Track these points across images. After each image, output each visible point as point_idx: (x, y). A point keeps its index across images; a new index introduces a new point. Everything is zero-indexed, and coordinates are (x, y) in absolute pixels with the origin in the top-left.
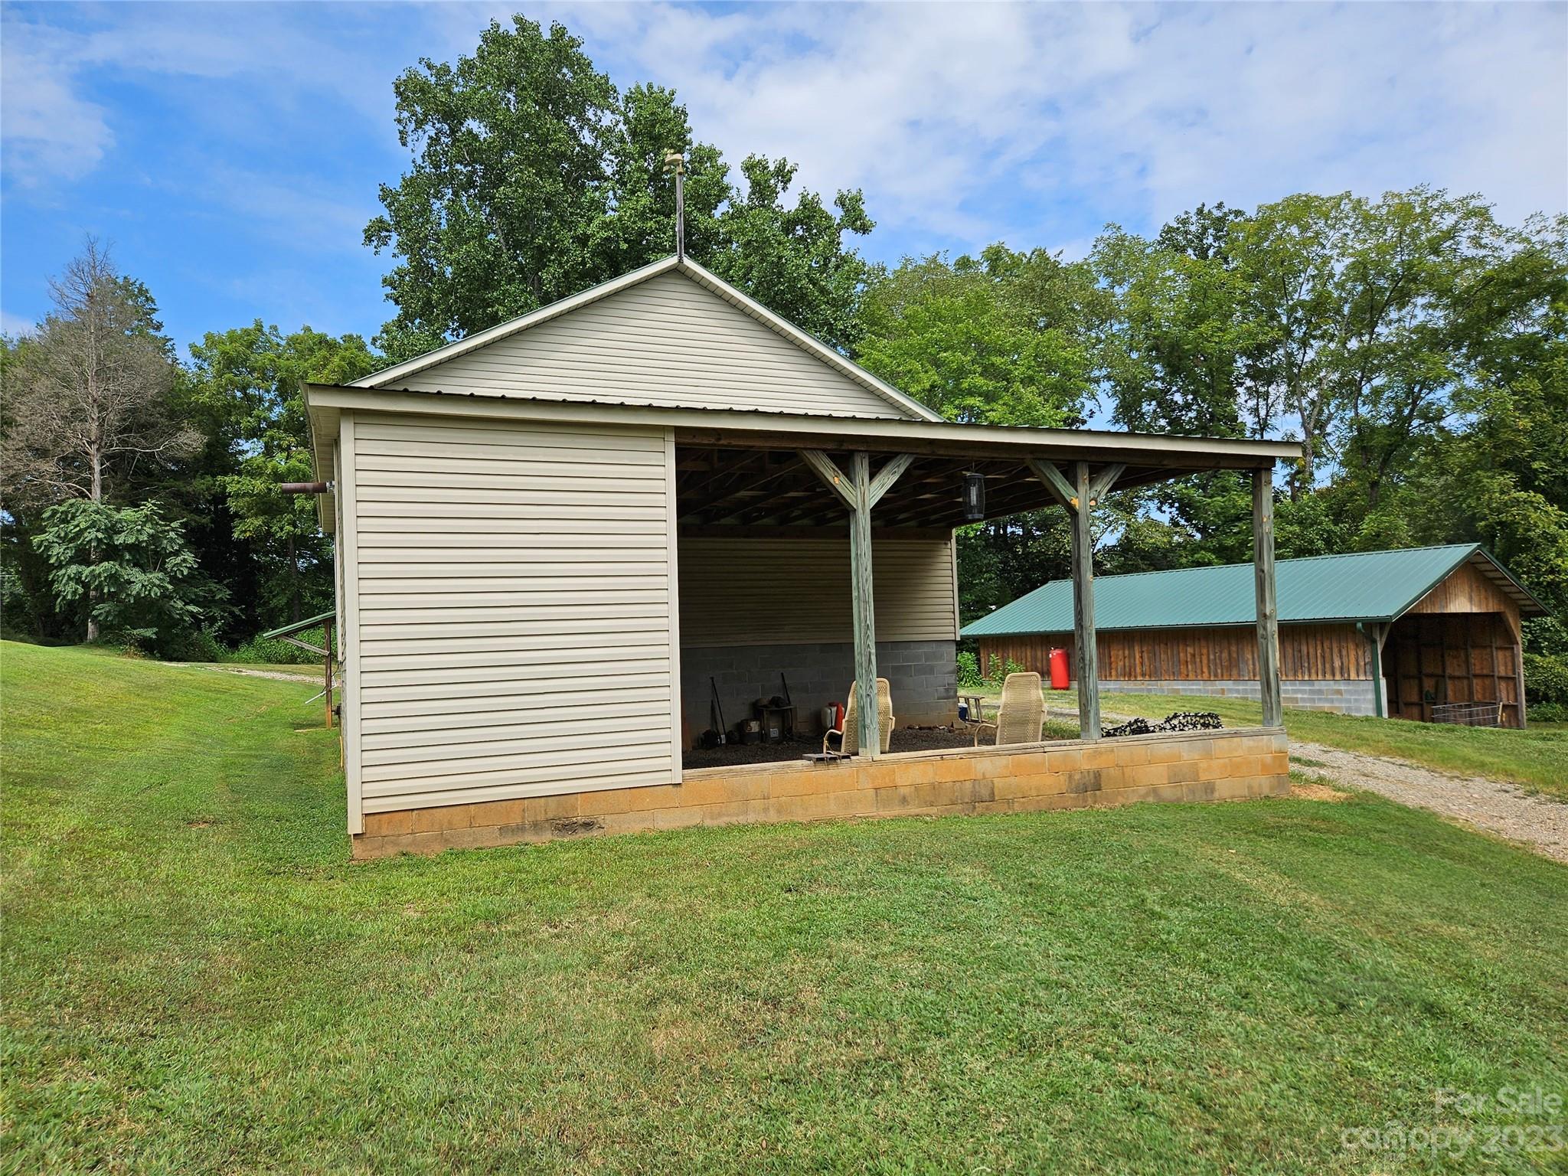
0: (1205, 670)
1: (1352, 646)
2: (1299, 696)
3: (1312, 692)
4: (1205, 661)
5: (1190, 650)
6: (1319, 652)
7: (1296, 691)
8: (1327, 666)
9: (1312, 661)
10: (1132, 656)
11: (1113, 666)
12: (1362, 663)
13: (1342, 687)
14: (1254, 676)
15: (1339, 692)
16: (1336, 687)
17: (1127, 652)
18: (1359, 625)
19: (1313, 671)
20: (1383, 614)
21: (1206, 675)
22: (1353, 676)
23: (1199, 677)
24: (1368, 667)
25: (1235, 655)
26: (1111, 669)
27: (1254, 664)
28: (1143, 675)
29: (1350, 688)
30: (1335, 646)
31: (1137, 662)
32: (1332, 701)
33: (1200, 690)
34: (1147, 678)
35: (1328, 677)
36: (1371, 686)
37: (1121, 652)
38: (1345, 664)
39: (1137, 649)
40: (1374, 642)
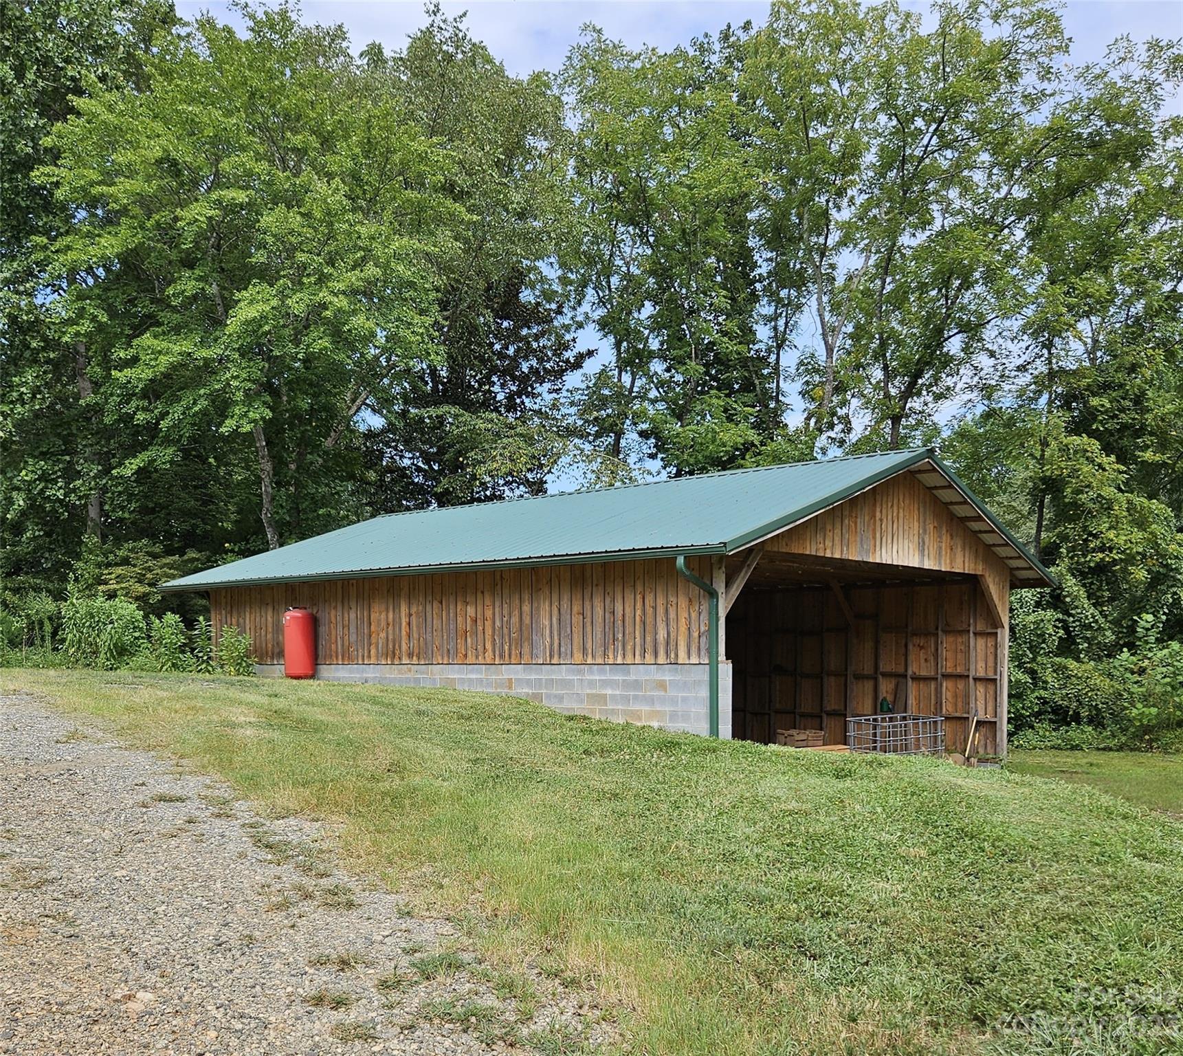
0: (489, 646)
1: (683, 602)
2: (609, 692)
3: (627, 685)
4: (489, 631)
5: (471, 610)
6: (638, 613)
7: (605, 683)
8: (648, 639)
9: (629, 629)
10: (397, 622)
11: (373, 640)
12: (696, 634)
13: (667, 676)
14: (551, 656)
15: (662, 685)
16: (659, 677)
17: (391, 616)
18: (680, 561)
19: (629, 647)
20: (714, 540)
21: (489, 654)
22: (682, 657)
23: (481, 660)
24: (703, 639)
25: (527, 620)
26: (370, 644)
27: (551, 637)
28: (410, 655)
29: (678, 677)
30: (660, 601)
31: (404, 633)
32: (651, 701)
33: (481, 680)
34: (415, 661)
35: (649, 658)
36: (703, 674)
37: (383, 616)
38: (673, 635)
39: (404, 609)
40: (713, 594)
